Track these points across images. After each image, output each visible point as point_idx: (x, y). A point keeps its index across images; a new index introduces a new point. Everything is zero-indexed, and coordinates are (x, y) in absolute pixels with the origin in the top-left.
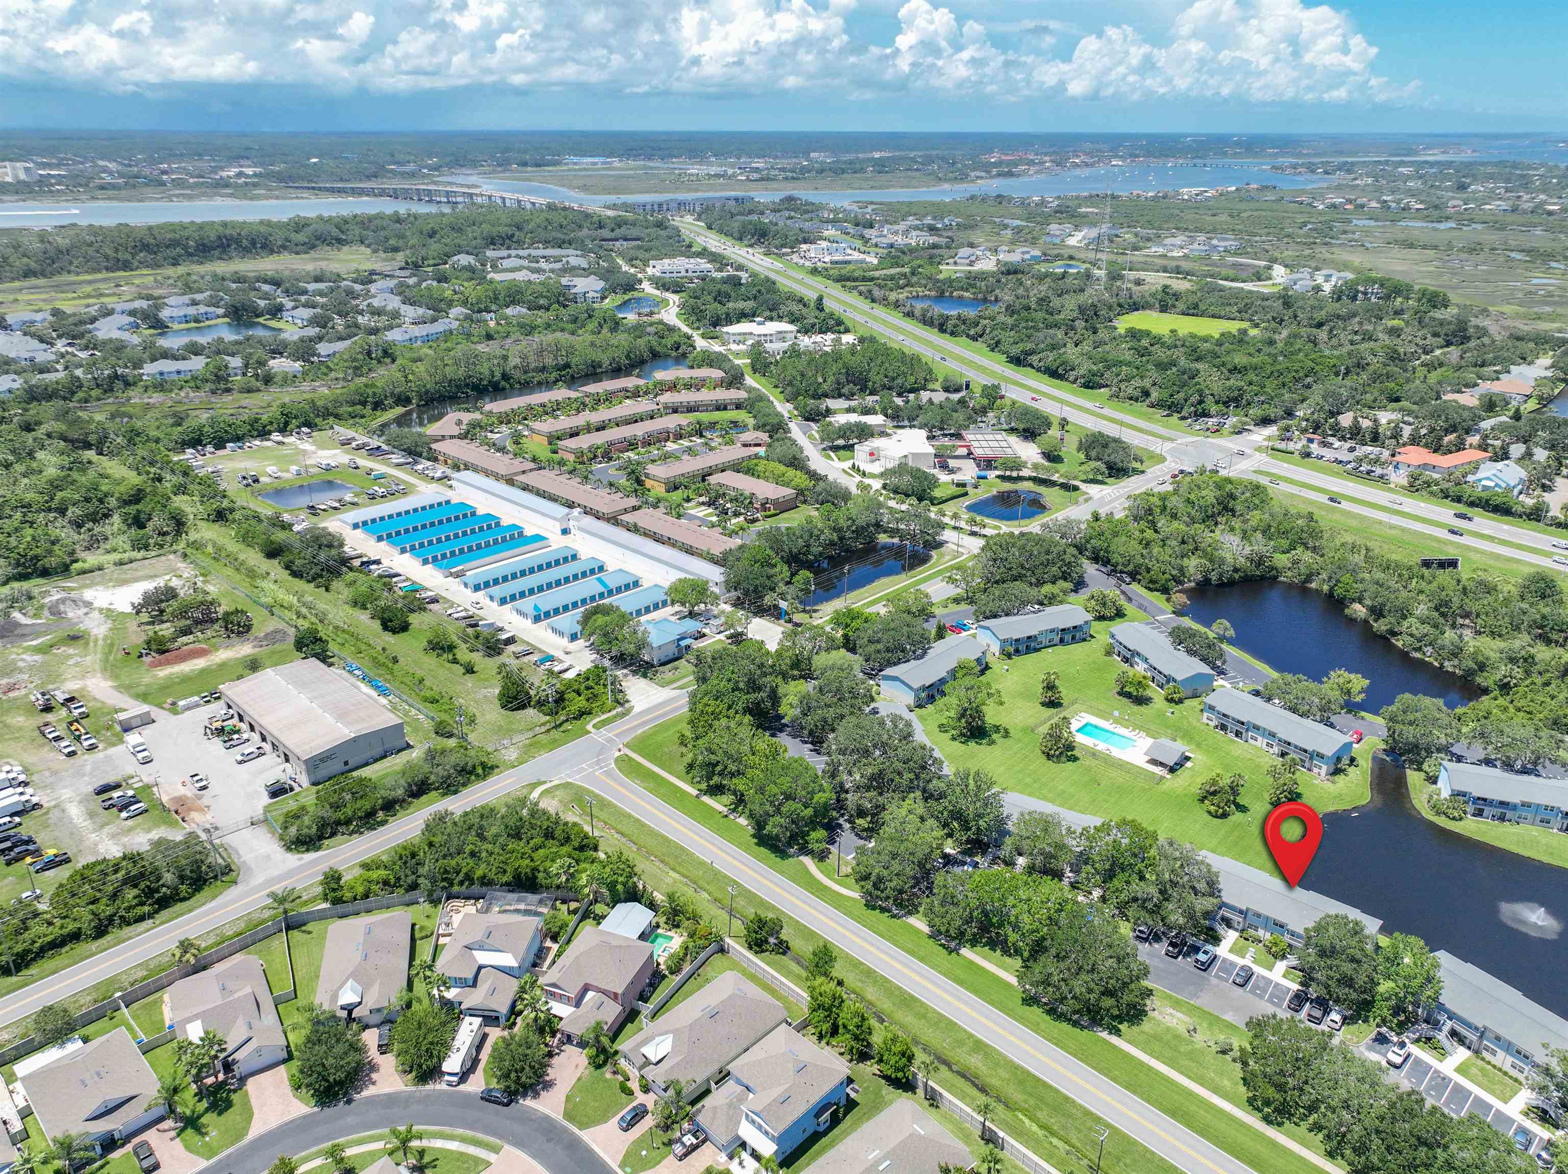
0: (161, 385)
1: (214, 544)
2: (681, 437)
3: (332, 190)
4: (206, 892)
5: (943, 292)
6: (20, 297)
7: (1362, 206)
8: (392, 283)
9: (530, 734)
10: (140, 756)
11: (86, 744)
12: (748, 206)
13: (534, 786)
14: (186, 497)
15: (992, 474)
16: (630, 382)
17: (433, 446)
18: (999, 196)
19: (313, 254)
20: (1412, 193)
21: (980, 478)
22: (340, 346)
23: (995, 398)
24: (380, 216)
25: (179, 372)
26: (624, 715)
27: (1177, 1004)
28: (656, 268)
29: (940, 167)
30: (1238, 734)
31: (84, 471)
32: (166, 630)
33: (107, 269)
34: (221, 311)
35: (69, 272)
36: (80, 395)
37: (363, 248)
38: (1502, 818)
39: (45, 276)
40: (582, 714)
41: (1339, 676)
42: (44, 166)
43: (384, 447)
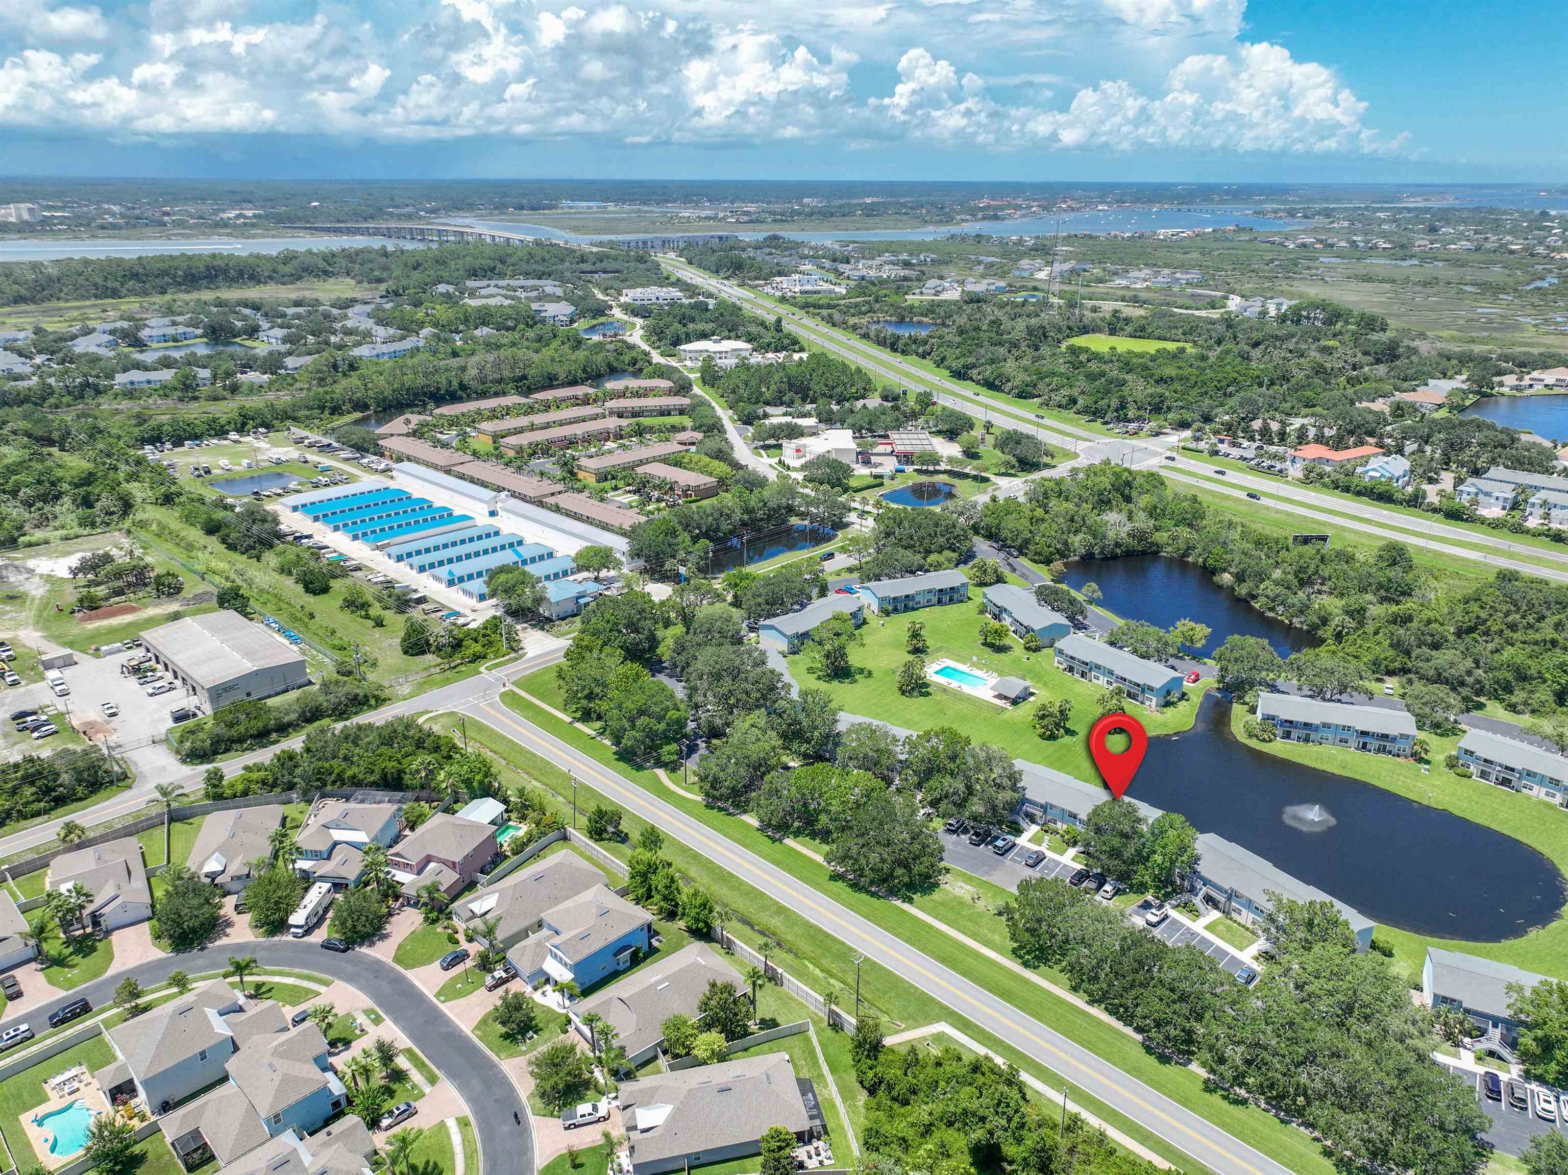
0: (130, 393)
1: (159, 523)
2: (621, 437)
3: (328, 230)
4: (102, 794)
5: (903, 318)
6: (7, 320)
7: (1332, 246)
8: (368, 308)
9: (425, 674)
10: (58, 688)
11: (9, 679)
12: (731, 243)
13: (421, 714)
14: (136, 484)
15: (909, 469)
16: (581, 391)
17: (380, 442)
18: (978, 236)
19: (299, 284)
20: (1384, 235)
21: (898, 471)
22: (308, 359)
23: (928, 405)
24: (367, 251)
25: (149, 382)
26: (516, 659)
27: (969, 880)
28: (629, 296)
29: (928, 212)
30: (1083, 675)
31: (42, 461)
32: (101, 591)
33: (96, 297)
34: (199, 332)
35: (59, 299)
36: (52, 400)
37: (348, 280)
38: (1307, 740)
39: (35, 303)
40: (477, 658)
41: (1184, 625)
42: (49, 208)
43: (335, 444)
